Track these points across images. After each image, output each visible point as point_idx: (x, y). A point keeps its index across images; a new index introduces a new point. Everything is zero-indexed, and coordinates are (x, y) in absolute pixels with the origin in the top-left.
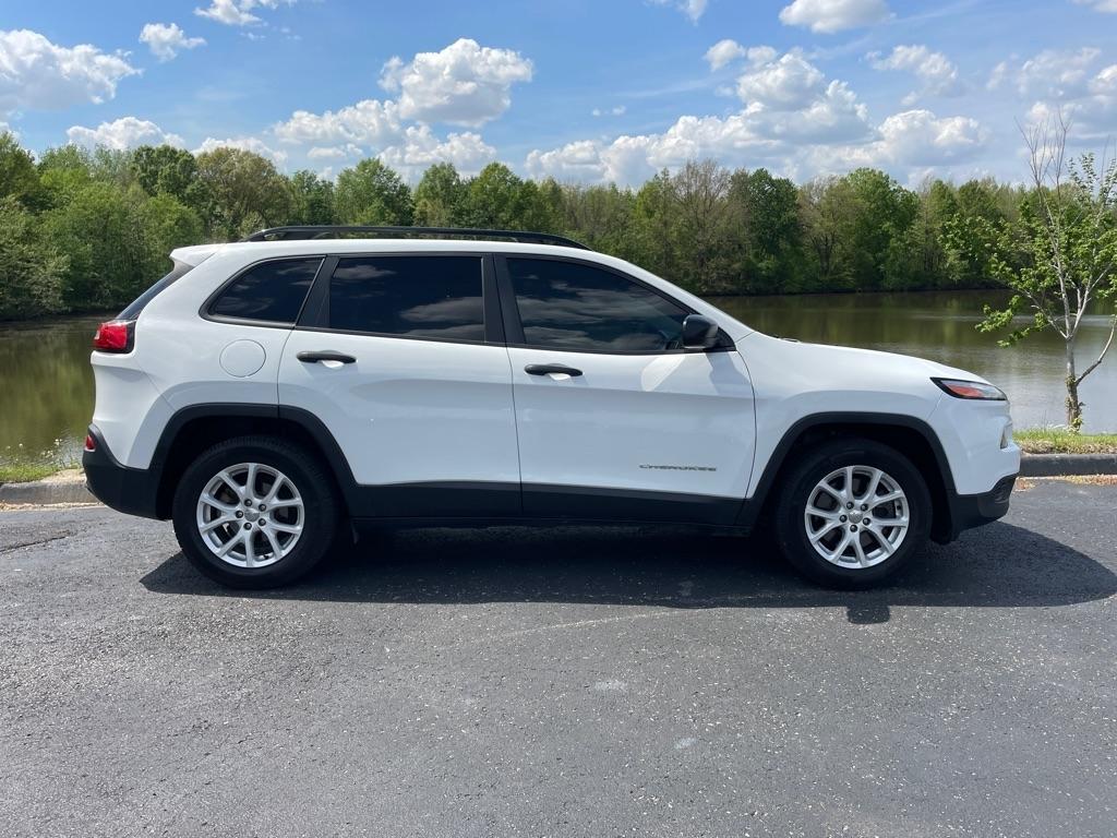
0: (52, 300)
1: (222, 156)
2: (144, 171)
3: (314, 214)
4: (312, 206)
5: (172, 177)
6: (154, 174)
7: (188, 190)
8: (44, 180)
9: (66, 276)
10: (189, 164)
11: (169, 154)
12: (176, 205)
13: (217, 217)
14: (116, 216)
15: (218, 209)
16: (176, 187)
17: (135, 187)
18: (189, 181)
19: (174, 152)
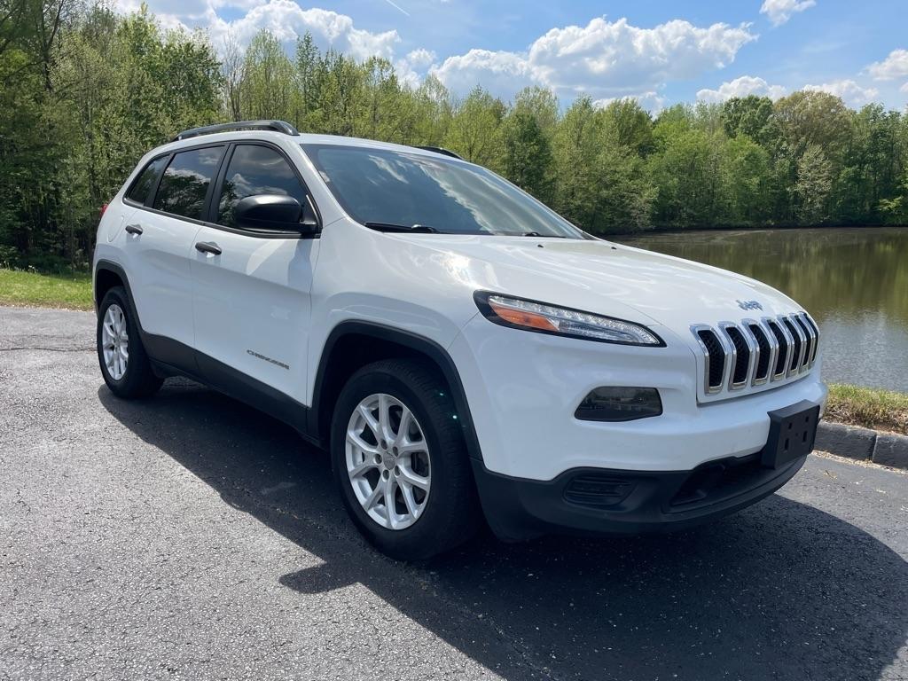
0: (644, 220)
1: (797, 99)
2: (730, 117)
3: (875, 143)
4: (875, 136)
5: (751, 120)
6: (737, 120)
7: (762, 131)
8: (655, 132)
9: (655, 202)
10: (768, 108)
11: (752, 102)
12: (750, 144)
13: (783, 152)
14: (701, 155)
15: (785, 144)
16: (752, 129)
17: (720, 132)
18: (765, 122)
19: (757, 100)
